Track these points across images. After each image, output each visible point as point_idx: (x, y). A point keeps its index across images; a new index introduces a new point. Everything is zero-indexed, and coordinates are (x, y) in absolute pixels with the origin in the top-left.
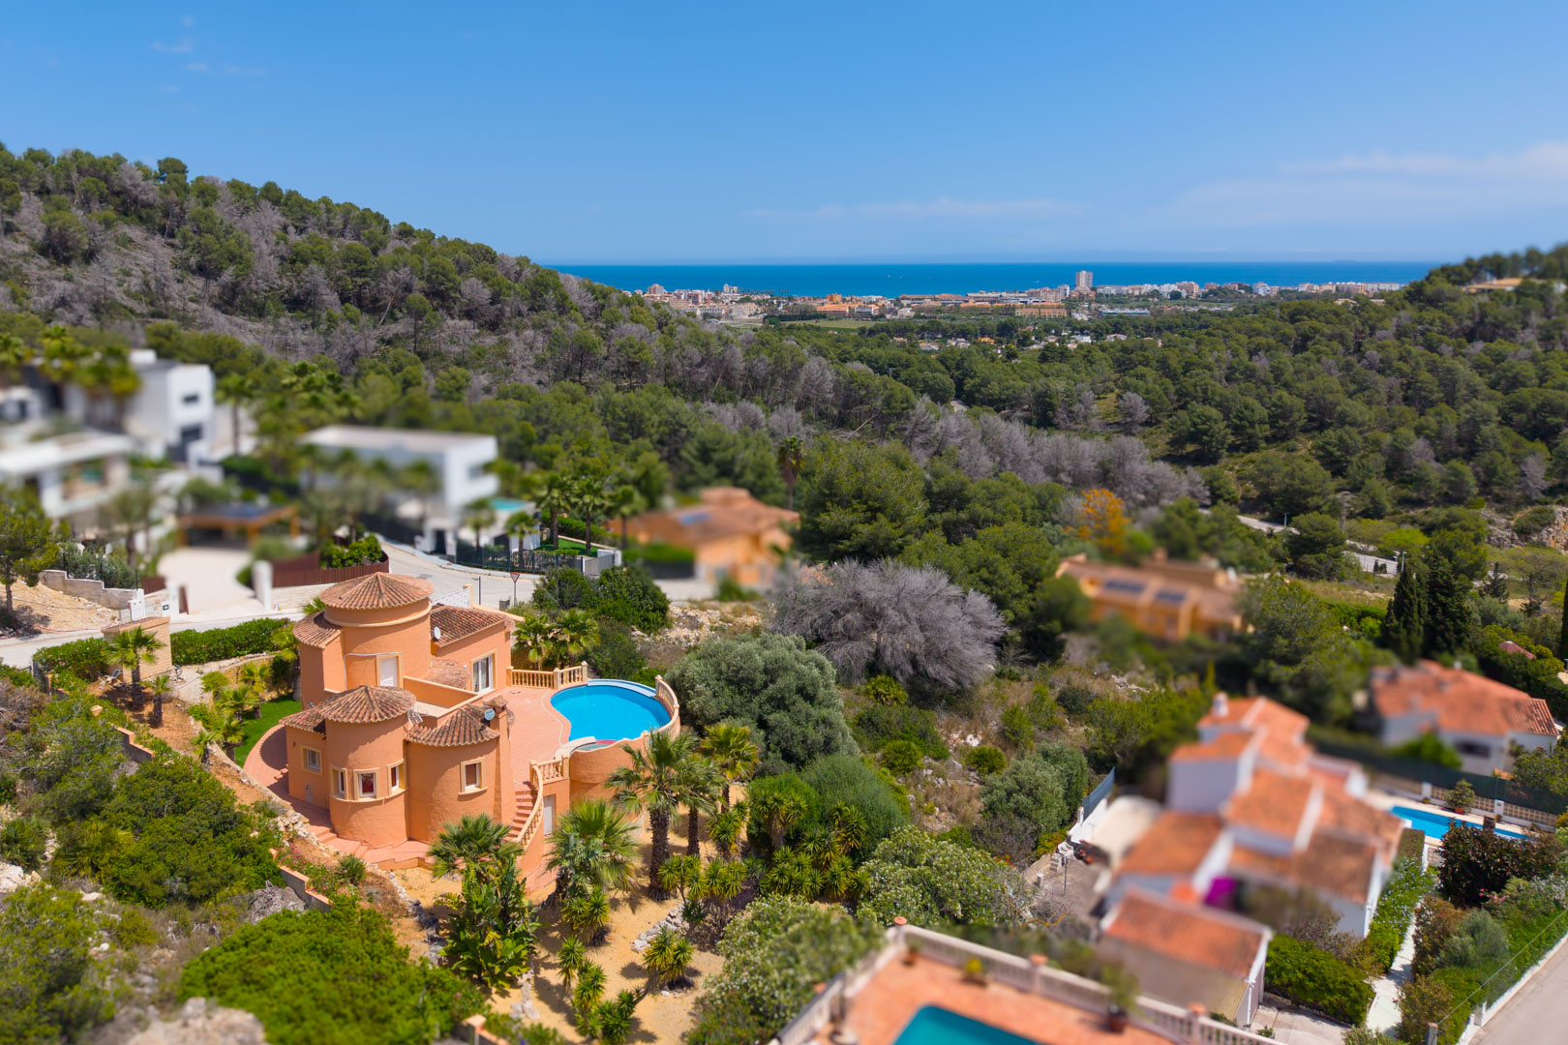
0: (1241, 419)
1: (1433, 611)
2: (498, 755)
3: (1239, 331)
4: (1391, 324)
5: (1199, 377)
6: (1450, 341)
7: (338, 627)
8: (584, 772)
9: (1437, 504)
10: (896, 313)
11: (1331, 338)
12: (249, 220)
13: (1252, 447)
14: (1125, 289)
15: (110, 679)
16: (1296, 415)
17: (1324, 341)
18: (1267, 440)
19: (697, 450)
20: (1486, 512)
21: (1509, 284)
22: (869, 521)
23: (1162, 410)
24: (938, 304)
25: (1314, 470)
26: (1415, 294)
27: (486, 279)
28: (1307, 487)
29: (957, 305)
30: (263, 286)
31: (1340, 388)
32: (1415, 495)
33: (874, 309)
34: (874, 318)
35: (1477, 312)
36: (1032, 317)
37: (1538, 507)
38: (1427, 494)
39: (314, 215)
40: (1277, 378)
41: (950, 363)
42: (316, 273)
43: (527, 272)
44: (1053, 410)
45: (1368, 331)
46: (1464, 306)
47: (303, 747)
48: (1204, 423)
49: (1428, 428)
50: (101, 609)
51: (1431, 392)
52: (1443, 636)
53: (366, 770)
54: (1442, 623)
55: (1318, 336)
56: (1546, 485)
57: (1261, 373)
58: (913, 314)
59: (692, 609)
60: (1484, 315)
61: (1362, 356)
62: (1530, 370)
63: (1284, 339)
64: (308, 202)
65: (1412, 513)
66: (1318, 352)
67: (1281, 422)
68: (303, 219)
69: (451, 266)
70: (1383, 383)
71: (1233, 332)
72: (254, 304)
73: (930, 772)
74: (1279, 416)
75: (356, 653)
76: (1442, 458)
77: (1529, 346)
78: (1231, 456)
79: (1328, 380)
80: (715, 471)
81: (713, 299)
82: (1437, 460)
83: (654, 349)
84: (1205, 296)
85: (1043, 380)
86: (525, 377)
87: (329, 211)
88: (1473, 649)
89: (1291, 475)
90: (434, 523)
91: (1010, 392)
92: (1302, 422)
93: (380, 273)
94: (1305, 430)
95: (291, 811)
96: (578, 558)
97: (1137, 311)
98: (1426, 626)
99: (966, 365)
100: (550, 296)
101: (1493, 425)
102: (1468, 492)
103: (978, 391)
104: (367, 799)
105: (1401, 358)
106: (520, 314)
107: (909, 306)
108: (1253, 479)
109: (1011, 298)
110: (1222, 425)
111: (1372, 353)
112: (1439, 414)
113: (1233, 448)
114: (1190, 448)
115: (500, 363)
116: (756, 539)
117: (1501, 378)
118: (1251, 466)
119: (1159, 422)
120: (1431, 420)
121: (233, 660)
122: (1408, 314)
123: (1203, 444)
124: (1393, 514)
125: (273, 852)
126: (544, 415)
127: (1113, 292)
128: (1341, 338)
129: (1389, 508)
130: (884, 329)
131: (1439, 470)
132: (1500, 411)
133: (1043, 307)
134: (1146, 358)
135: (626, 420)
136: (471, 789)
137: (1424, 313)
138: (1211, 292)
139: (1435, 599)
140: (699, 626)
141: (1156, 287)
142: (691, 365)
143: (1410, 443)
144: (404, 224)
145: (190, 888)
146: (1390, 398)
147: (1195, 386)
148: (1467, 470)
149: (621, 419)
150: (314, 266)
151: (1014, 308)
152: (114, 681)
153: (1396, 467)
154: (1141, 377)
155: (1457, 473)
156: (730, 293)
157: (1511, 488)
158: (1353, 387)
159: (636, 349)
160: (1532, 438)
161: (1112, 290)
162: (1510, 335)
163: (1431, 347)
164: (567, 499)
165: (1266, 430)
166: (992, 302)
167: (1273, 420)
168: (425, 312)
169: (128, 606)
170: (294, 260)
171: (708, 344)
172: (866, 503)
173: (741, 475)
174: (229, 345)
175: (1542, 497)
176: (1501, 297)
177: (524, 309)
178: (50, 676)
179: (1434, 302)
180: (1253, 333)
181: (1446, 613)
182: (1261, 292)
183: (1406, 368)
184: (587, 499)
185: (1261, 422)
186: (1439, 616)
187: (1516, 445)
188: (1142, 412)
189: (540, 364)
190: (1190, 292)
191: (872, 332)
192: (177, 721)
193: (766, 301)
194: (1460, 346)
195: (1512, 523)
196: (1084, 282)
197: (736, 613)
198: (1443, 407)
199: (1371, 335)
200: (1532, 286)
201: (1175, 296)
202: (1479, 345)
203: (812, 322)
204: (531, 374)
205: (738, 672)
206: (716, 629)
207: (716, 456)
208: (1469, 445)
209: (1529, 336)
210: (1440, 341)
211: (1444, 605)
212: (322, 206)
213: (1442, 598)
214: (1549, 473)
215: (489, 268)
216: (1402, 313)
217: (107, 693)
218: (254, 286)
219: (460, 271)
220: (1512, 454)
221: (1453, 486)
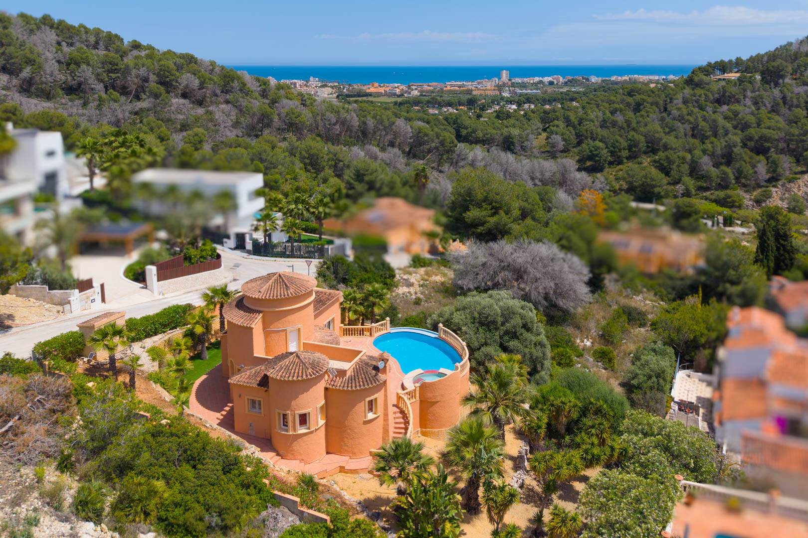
0: (614, 148)
1: (778, 249)
2: (386, 391)
3: (603, 101)
4: (680, 96)
5: (588, 125)
6: (711, 105)
7: (259, 312)
8: (430, 395)
9: (716, 189)
10: (410, 93)
11: (652, 104)
12: (35, 38)
13: (620, 163)
14: (525, 80)
15: (86, 359)
16: (641, 145)
17: (648, 105)
18: (627, 158)
19: (354, 175)
20: (740, 192)
21: (733, 76)
22: (493, 215)
23: (570, 144)
24: (432, 88)
25: (654, 172)
26: (690, 82)
27: (195, 74)
28: (654, 183)
29: (442, 89)
30: (50, 79)
31: (662, 130)
32: (705, 185)
33: (398, 91)
34: (399, 96)
35: (721, 90)
36: (481, 95)
37: (764, 189)
38: (711, 184)
39: (77, 35)
40: (628, 126)
41: (450, 120)
42: (86, 73)
43: (217, 69)
44: (514, 146)
45: (669, 101)
46: (715, 87)
47: (246, 397)
48: (596, 150)
49: (708, 150)
50: (47, 306)
51: (706, 131)
52: (784, 262)
53: (303, 412)
54: (782, 255)
55: (645, 104)
56: (767, 177)
57: (620, 123)
58: (419, 94)
59: (404, 274)
60: (725, 92)
61: (669, 114)
62: (752, 119)
63: (628, 105)
64: (73, 27)
65: (704, 194)
66: (647, 112)
67: (634, 149)
68: (71, 37)
69: (172, 66)
70: (681, 128)
71: (600, 102)
72: (43, 91)
73: (580, 365)
74: (632, 145)
75: (272, 328)
76: (716, 165)
77: (749, 108)
78: (609, 167)
79: (654, 126)
80: (366, 187)
81: (305, 85)
82: (714, 166)
83: (306, 115)
84: (566, 83)
85: (506, 129)
86: (229, 134)
87: (86, 32)
88: (799, 268)
89: (646, 177)
90: (234, 230)
91: (489, 136)
92: (644, 148)
93: (127, 71)
94: (645, 153)
95: (247, 444)
96: (326, 247)
97: (534, 91)
98: (775, 257)
99: (459, 121)
100: (235, 84)
101: (738, 148)
102: (730, 183)
103: (471, 136)
104: (302, 431)
105: (689, 114)
106: (216, 95)
107: (416, 89)
108: (624, 179)
109: (469, 85)
110: (605, 151)
111: (675, 112)
112: (712, 143)
113: (611, 163)
114: (588, 164)
115: (210, 124)
116: (412, 227)
117: (739, 124)
118: (621, 172)
119: (568, 150)
120: (708, 146)
121: (160, 336)
122: (688, 91)
123: (595, 161)
124: (696, 195)
125: (267, 481)
126: (264, 157)
127: (520, 81)
128: (656, 104)
129: (694, 192)
130: (407, 102)
131: (715, 171)
132: (742, 141)
133: (486, 90)
134: (557, 116)
135: (308, 158)
136: (370, 416)
137: (695, 91)
138: (569, 81)
139: (779, 243)
140: (412, 285)
141: (541, 79)
142: (330, 124)
143: (701, 158)
144: (135, 41)
145: (223, 520)
146: (686, 135)
147: (587, 131)
148: (728, 170)
149: (305, 158)
150: (84, 67)
151: (472, 90)
152: (89, 361)
153: (694, 171)
154: (557, 126)
155: (725, 173)
156: (314, 82)
157: (750, 180)
158: (667, 130)
159: (296, 115)
160: (758, 154)
161: (519, 80)
162: (738, 101)
163: (701, 108)
164: (308, 210)
165: (625, 153)
166: (460, 87)
167: (630, 148)
168: (161, 94)
169: (69, 302)
170: (70, 64)
171: (339, 111)
172: (490, 204)
173: (380, 188)
174: (58, 118)
175: (765, 184)
176: (731, 82)
177: (218, 92)
178: (47, 363)
179: (699, 85)
180: (611, 102)
181: (785, 250)
182: (593, 81)
183: (691, 119)
184: (321, 209)
185: (624, 149)
186: (782, 252)
187: (751, 158)
188: (561, 145)
189: (236, 124)
190: (558, 81)
191: (401, 104)
192: (143, 386)
193: (336, 86)
194: (715, 107)
195: (752, 197)
196: (505, 76)
197: (427, 273)
198: (713, 139)
199: (670, 102)
200: (745, 77)
201: (551, 83)
202: (725, 108)
203: (364, 98)
204: (231, 131)
205: (487, 318)
206: (422, 286)
207: (366, 178)
208: (728, 158)
209: (748, 102)
210: (706, 105)
211: (783, 246)
212: (82, 29)
213: (782, 242)
214: (768, 172)
215: (196, 67)
216: (685, 91)
217: (86, 370)
218: (44, 79)
219: (177, 70)
220: (750, 162)
221: (723, 179)
